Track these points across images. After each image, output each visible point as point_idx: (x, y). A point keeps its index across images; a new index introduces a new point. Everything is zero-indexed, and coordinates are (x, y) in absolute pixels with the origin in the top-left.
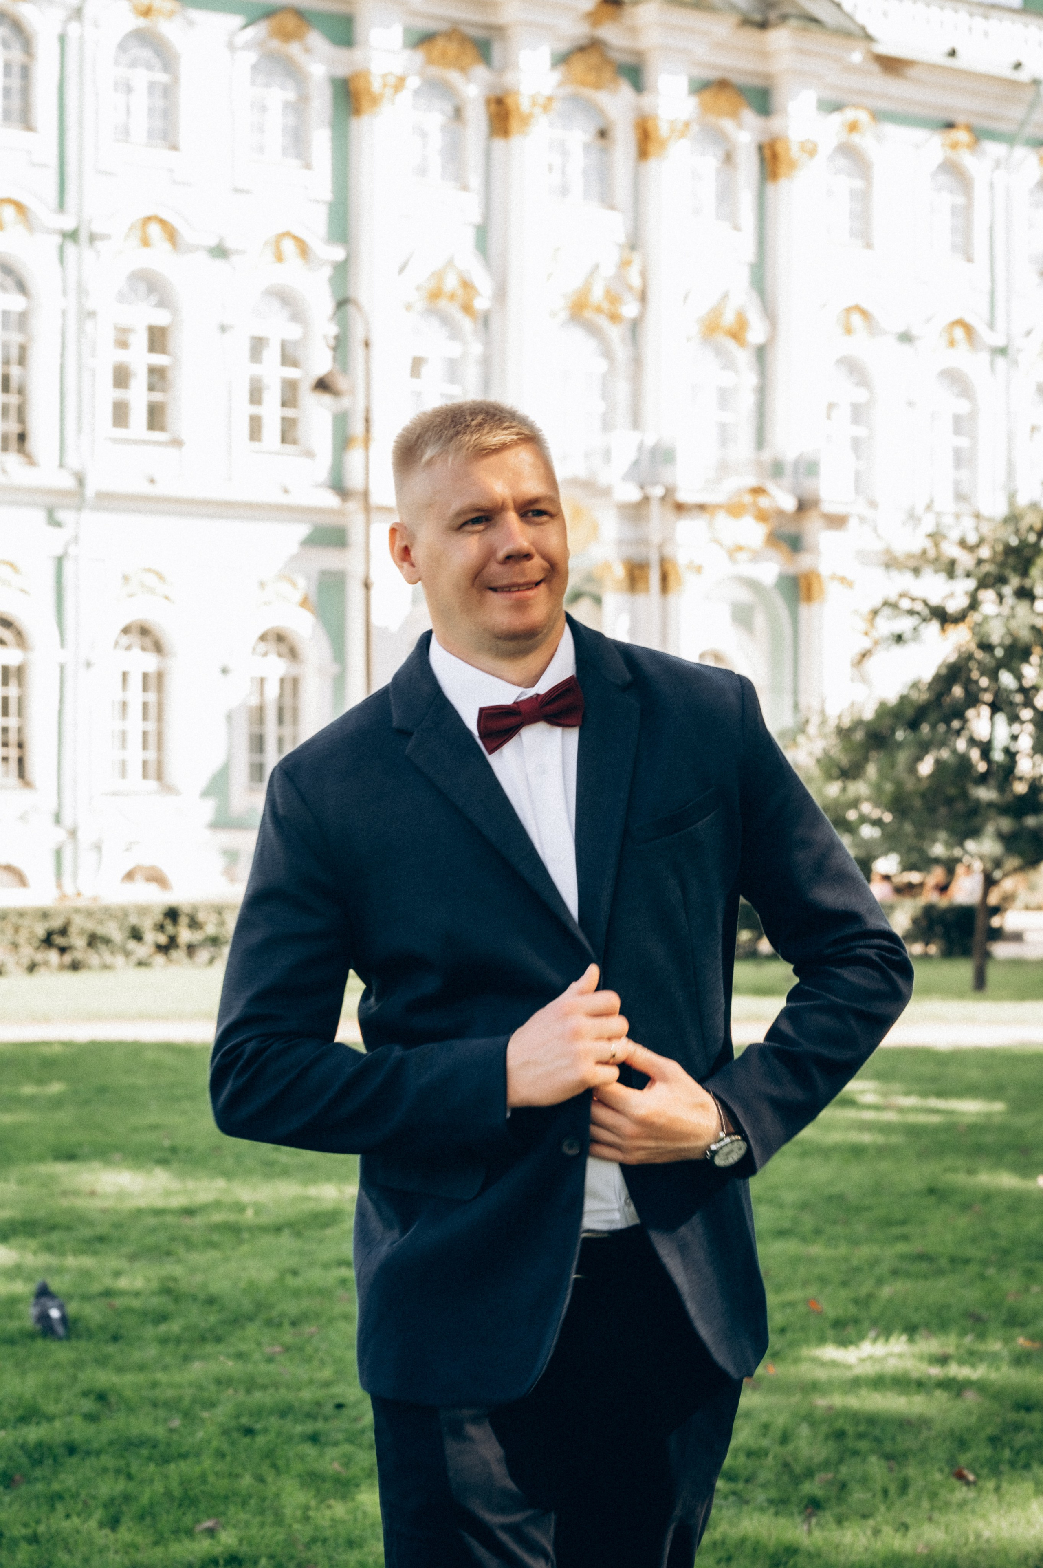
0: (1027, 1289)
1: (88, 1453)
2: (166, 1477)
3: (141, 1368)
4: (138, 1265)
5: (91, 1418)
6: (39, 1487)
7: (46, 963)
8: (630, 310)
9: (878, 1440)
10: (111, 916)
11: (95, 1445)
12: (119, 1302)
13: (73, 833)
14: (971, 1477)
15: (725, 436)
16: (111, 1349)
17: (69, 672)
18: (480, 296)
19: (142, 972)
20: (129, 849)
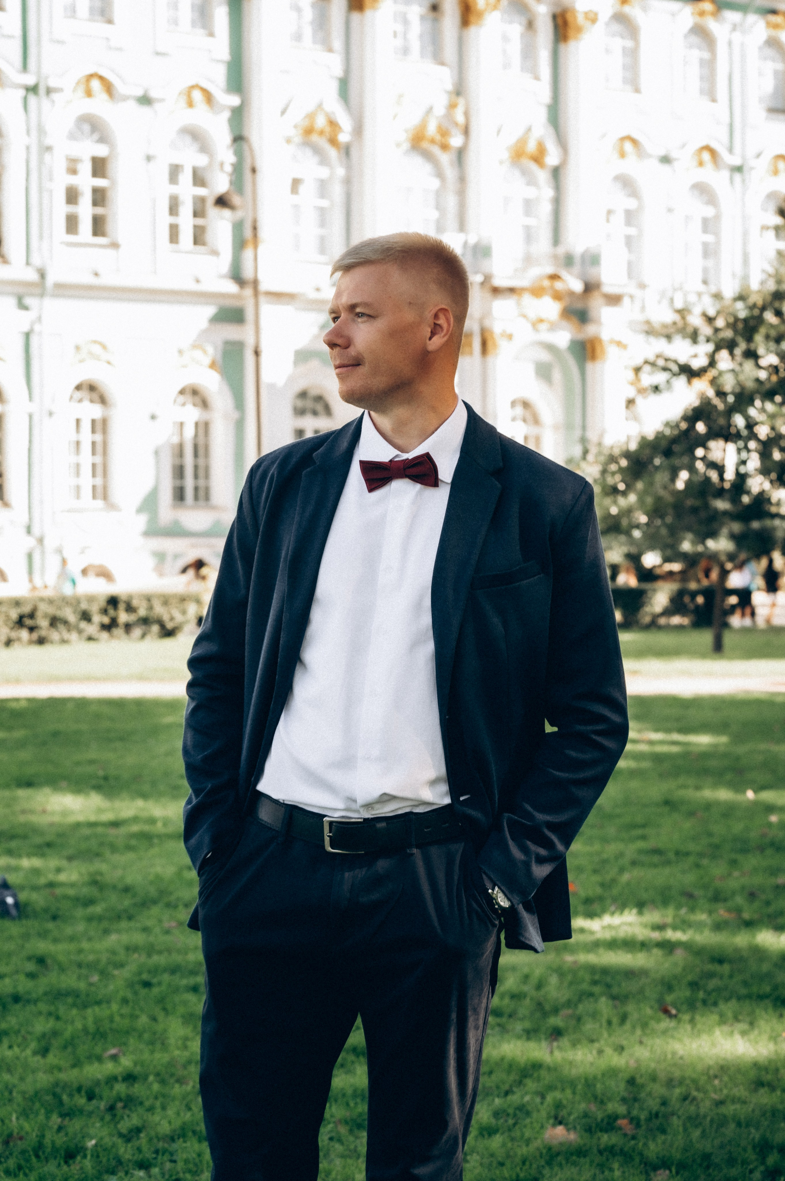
0: (730, 875)
1: (28, 1001)
2: (85, 1018)
3: (72, 939)
4: (75, 863)
5: (31, 976)
7: (19, 639)
8: (456, 141)
9: (608, 986)
10: (67, 603)
11: (34, 996)
12: (58, 891)
13: (41, 541)
14: (674, 1012)
15: (529, 236)
16: (50, 925)
17: (36, 418)
18: (343, 132)
19: (92, 645)
20: (82, 552)
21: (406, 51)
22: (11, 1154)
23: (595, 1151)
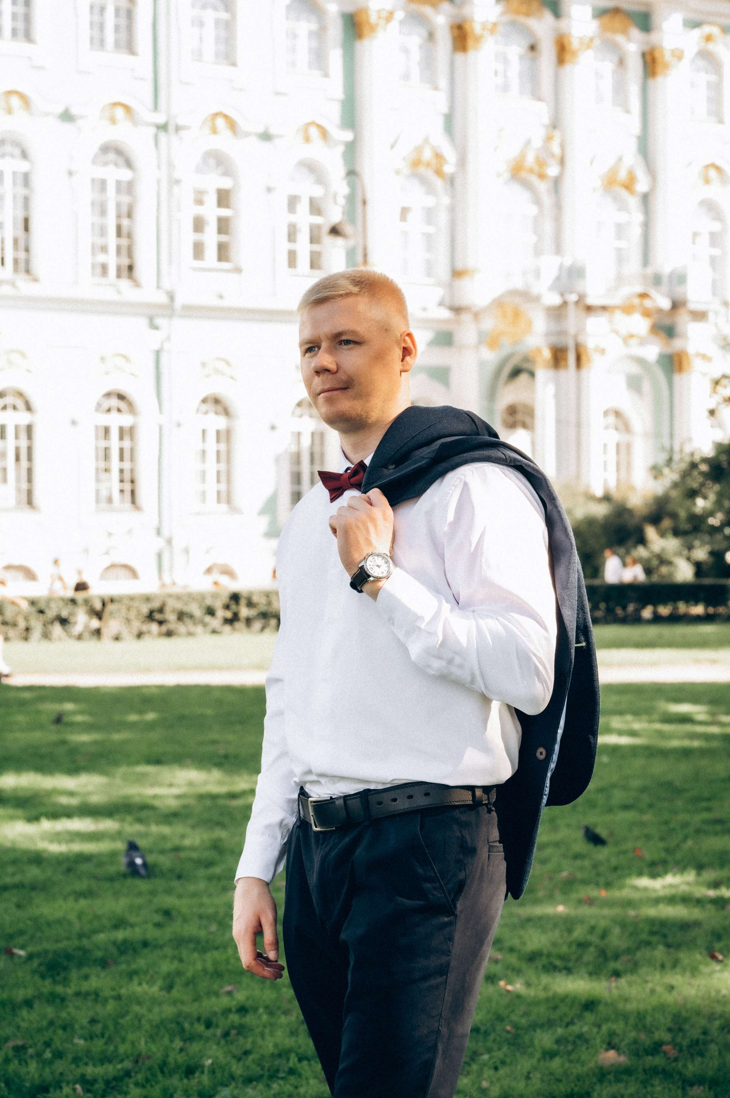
1: (156, 946)
2: (204, 960)
3: (194, 895)
5: (158, 925)
6: (124, 967)
7: (149, 632)
8: (553, 171)
9: (665, 936)
10: (194, 599)
11: (161, 942)
12: (183, 855)
13: (169, 542)
14: (720, 957)
15: (620, 258)
16: (175, 883)
17: (165, 430)
18: (447, 163)
19: (215, 637)
20: (208, 552)
21: (506, 88)
22: (140, 1070)
23: (640, 1070)
